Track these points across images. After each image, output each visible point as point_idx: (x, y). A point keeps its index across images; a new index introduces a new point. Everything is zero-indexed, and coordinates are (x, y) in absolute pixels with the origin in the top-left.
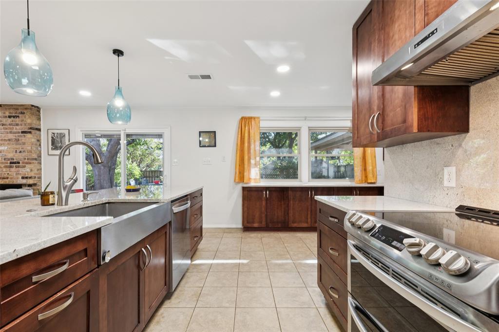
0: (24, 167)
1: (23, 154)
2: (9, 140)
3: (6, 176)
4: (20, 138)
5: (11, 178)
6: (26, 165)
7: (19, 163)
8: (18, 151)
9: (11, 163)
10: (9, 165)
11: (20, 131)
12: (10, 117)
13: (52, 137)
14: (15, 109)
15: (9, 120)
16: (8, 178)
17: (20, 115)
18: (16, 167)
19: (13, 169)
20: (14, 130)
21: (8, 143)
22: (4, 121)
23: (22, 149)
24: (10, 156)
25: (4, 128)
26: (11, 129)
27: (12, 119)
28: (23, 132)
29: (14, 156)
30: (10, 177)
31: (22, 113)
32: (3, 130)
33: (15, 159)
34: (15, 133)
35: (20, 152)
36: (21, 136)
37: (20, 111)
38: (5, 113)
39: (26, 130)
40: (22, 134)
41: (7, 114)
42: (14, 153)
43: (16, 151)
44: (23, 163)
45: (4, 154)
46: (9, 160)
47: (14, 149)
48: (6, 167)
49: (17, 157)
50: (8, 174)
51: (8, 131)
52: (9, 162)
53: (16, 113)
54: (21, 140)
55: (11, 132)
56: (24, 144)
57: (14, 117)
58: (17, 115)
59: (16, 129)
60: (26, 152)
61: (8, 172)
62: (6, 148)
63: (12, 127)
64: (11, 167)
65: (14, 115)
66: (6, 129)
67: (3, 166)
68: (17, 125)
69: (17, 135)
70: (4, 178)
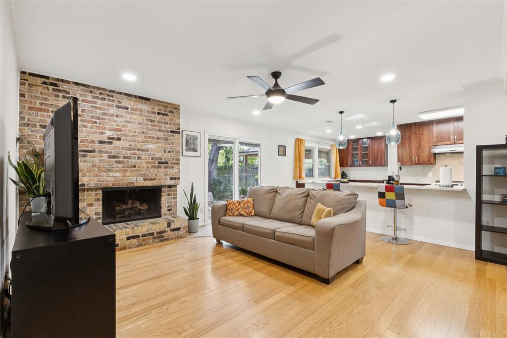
0: (173, 167)
1: (172, 154)
2: (158, 138)
3: (153, 177)
4: (169, 138)
5: (160, 180)
6: (175, 166)
7: (167, 163)
8: (167, 151)
9: (159, 163)
10: (157, 165)
11: (169, 130)
12: (159, 114)
13: (186, 139)
14: (164, 106)
15: (158, 117)
16: (155, 179)
17: (169, 114)
18: (165, 167)
19: (162, 170)
20: (163, 128)
21: (157, 142)
22: (153, 117)
23: (171, 148)
24: (158, 155)
25: (152, 125)
26: (159, 126)
27: (161, 116)
28: (172, 132)
29: (163, 155)
30: (157, 178)
31: (171, 112)
32: (150, 127)
33: (163, 159)
34: (164, 132)
35: (169, 152)
36: (170, 136)
37: (169, 109)
38: (153, 109)
39: (175, 130)
40: (172, 134)
41: (156, 110)
42: (163, 153)
43: (165, 150)
44: (172, 163)
45: (152, 153)
46: (158, 160)
47: (162, 148)
48: (154, 167)
49: (166, 157)
50: (156, 175)
51: (157, 128)
52: (157, 162)
53: (165, 111)
54: (170, 139)
55: (160, 130)
56: (173, 143)
57: (163, 114)
58: (166, 113)
59: (165, 127)
60: (175, 152)
61: (156, 173)
62: (154, 146)
63: (160, 124)
64: (159, 167)
65: (163, 112)
66: (155, 126)
67: (150, 166)
68: (166, 123)
69: (166, 133)
70: (151, 180)
